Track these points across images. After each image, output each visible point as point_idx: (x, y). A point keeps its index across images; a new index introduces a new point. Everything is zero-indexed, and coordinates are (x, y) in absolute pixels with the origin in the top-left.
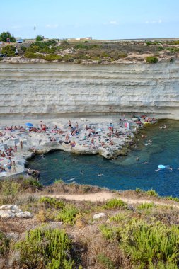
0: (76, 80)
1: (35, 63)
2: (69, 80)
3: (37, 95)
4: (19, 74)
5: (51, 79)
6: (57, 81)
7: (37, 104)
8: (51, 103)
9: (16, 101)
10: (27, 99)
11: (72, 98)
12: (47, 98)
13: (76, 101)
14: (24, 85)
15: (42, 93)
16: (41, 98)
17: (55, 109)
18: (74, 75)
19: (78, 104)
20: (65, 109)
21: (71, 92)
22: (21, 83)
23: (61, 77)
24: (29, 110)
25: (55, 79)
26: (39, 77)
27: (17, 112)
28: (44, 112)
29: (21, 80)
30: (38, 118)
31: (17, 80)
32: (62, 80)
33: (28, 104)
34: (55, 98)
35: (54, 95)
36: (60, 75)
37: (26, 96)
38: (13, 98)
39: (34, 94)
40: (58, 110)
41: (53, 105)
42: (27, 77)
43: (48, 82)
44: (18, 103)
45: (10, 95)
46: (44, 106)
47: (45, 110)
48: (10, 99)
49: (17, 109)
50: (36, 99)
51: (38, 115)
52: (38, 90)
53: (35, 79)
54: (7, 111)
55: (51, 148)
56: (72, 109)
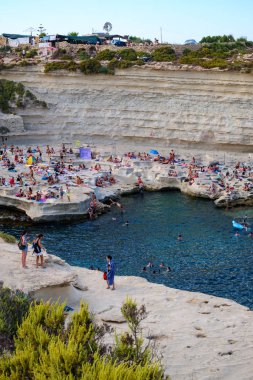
0: (246, 97)
1: (187, 70)
2: (236, 96)
3: (188, 115)
4: (166, 85)
5: (211, 94)
6: (219, 97)
7: (187, 127)
8: (208, 127)
9: (160, 121)
10: (175, 119)
11: (239, 123)
12: (203, 120)
13: (243, 128)
14: (173, 101)
15: (196, 113)
16: (194, 120)
17: (213, 137)
18: (244, 90)
19: (247, 132)
20: (227, 138)
21: (238, 115)
22: (170, 97)
23: (225, 92)
24: (176, 135)
25: (216, 95)
26: (194, 90)
27: (160, 136)
28: (197, 140)
29: (169, 93)
30: (189, 148)
31: (164, 93)
32: (226, 97)
33: (175, 127)
34: (215, 121)
35: (213, 117)
36: (223, 89)
37: (173, 115)
38: (156, 117)
39: (186, 113)
40: (218, 138)
41: (209, 131)
42: (176, 90)
43: (205, 98)
44: (163, 124)
45: (153, 113)
46: (197, 131)
47: (198, 137)
48: (152, 118)
49: (160, 133)
50: (187, 121)
51: (190, 143)
52: (191, 109)
53: (188, 93)
54: (146, 134)
55: (167, 185)
56: (237, 139)
